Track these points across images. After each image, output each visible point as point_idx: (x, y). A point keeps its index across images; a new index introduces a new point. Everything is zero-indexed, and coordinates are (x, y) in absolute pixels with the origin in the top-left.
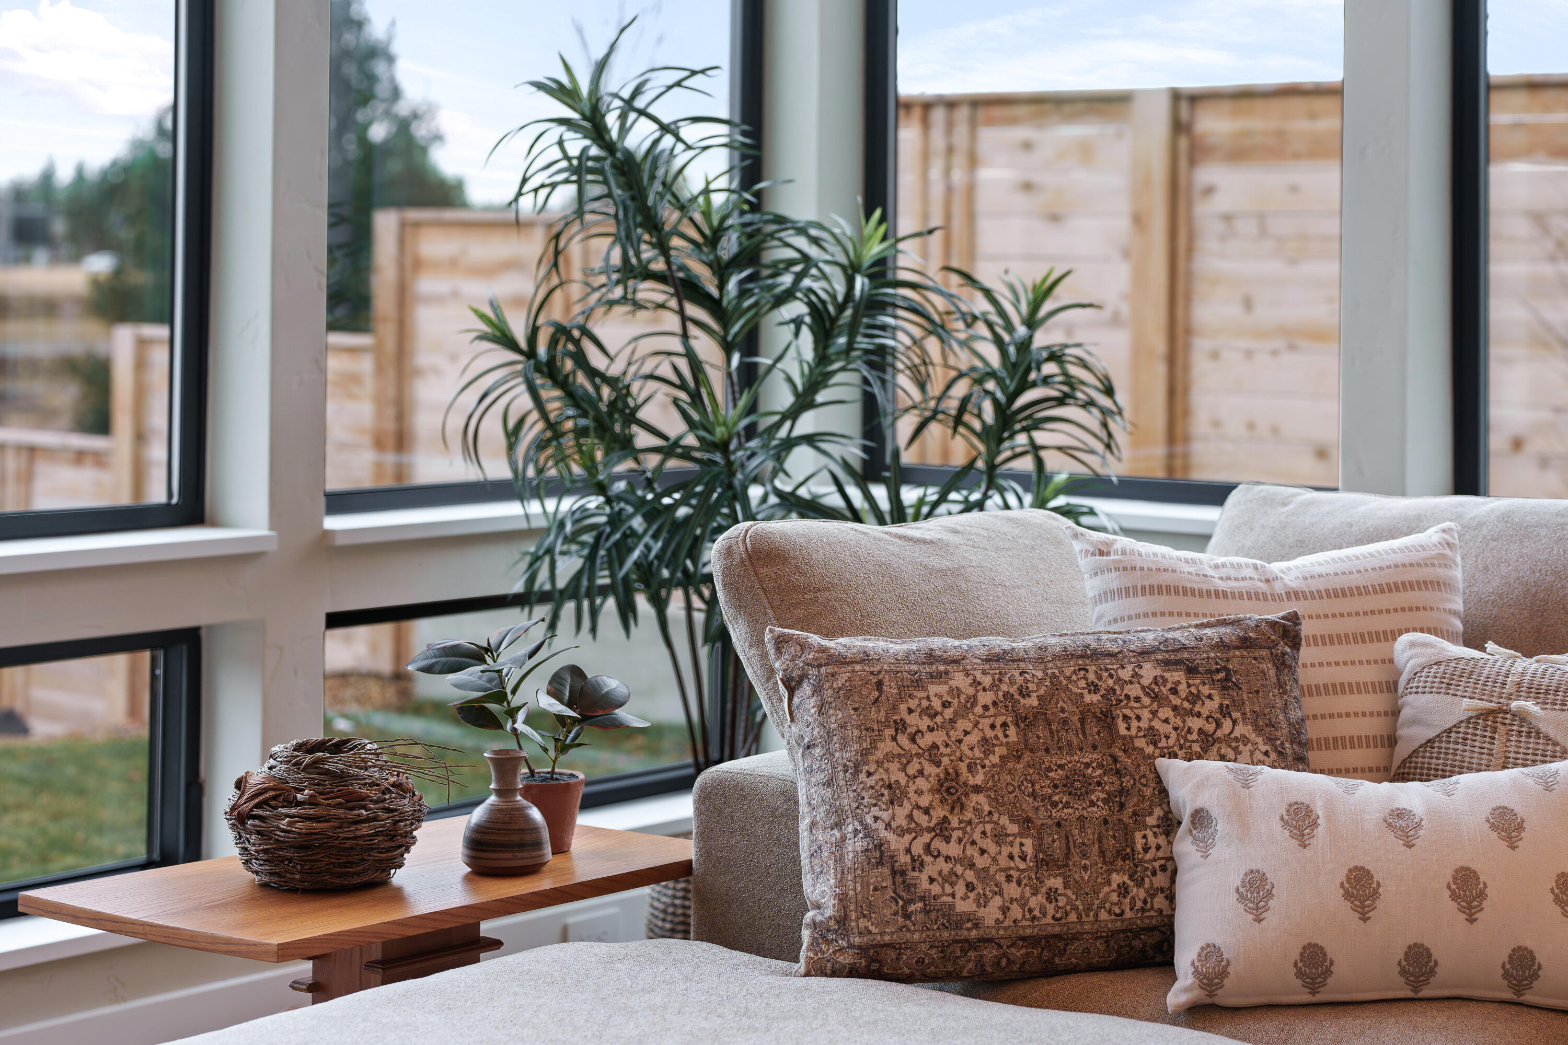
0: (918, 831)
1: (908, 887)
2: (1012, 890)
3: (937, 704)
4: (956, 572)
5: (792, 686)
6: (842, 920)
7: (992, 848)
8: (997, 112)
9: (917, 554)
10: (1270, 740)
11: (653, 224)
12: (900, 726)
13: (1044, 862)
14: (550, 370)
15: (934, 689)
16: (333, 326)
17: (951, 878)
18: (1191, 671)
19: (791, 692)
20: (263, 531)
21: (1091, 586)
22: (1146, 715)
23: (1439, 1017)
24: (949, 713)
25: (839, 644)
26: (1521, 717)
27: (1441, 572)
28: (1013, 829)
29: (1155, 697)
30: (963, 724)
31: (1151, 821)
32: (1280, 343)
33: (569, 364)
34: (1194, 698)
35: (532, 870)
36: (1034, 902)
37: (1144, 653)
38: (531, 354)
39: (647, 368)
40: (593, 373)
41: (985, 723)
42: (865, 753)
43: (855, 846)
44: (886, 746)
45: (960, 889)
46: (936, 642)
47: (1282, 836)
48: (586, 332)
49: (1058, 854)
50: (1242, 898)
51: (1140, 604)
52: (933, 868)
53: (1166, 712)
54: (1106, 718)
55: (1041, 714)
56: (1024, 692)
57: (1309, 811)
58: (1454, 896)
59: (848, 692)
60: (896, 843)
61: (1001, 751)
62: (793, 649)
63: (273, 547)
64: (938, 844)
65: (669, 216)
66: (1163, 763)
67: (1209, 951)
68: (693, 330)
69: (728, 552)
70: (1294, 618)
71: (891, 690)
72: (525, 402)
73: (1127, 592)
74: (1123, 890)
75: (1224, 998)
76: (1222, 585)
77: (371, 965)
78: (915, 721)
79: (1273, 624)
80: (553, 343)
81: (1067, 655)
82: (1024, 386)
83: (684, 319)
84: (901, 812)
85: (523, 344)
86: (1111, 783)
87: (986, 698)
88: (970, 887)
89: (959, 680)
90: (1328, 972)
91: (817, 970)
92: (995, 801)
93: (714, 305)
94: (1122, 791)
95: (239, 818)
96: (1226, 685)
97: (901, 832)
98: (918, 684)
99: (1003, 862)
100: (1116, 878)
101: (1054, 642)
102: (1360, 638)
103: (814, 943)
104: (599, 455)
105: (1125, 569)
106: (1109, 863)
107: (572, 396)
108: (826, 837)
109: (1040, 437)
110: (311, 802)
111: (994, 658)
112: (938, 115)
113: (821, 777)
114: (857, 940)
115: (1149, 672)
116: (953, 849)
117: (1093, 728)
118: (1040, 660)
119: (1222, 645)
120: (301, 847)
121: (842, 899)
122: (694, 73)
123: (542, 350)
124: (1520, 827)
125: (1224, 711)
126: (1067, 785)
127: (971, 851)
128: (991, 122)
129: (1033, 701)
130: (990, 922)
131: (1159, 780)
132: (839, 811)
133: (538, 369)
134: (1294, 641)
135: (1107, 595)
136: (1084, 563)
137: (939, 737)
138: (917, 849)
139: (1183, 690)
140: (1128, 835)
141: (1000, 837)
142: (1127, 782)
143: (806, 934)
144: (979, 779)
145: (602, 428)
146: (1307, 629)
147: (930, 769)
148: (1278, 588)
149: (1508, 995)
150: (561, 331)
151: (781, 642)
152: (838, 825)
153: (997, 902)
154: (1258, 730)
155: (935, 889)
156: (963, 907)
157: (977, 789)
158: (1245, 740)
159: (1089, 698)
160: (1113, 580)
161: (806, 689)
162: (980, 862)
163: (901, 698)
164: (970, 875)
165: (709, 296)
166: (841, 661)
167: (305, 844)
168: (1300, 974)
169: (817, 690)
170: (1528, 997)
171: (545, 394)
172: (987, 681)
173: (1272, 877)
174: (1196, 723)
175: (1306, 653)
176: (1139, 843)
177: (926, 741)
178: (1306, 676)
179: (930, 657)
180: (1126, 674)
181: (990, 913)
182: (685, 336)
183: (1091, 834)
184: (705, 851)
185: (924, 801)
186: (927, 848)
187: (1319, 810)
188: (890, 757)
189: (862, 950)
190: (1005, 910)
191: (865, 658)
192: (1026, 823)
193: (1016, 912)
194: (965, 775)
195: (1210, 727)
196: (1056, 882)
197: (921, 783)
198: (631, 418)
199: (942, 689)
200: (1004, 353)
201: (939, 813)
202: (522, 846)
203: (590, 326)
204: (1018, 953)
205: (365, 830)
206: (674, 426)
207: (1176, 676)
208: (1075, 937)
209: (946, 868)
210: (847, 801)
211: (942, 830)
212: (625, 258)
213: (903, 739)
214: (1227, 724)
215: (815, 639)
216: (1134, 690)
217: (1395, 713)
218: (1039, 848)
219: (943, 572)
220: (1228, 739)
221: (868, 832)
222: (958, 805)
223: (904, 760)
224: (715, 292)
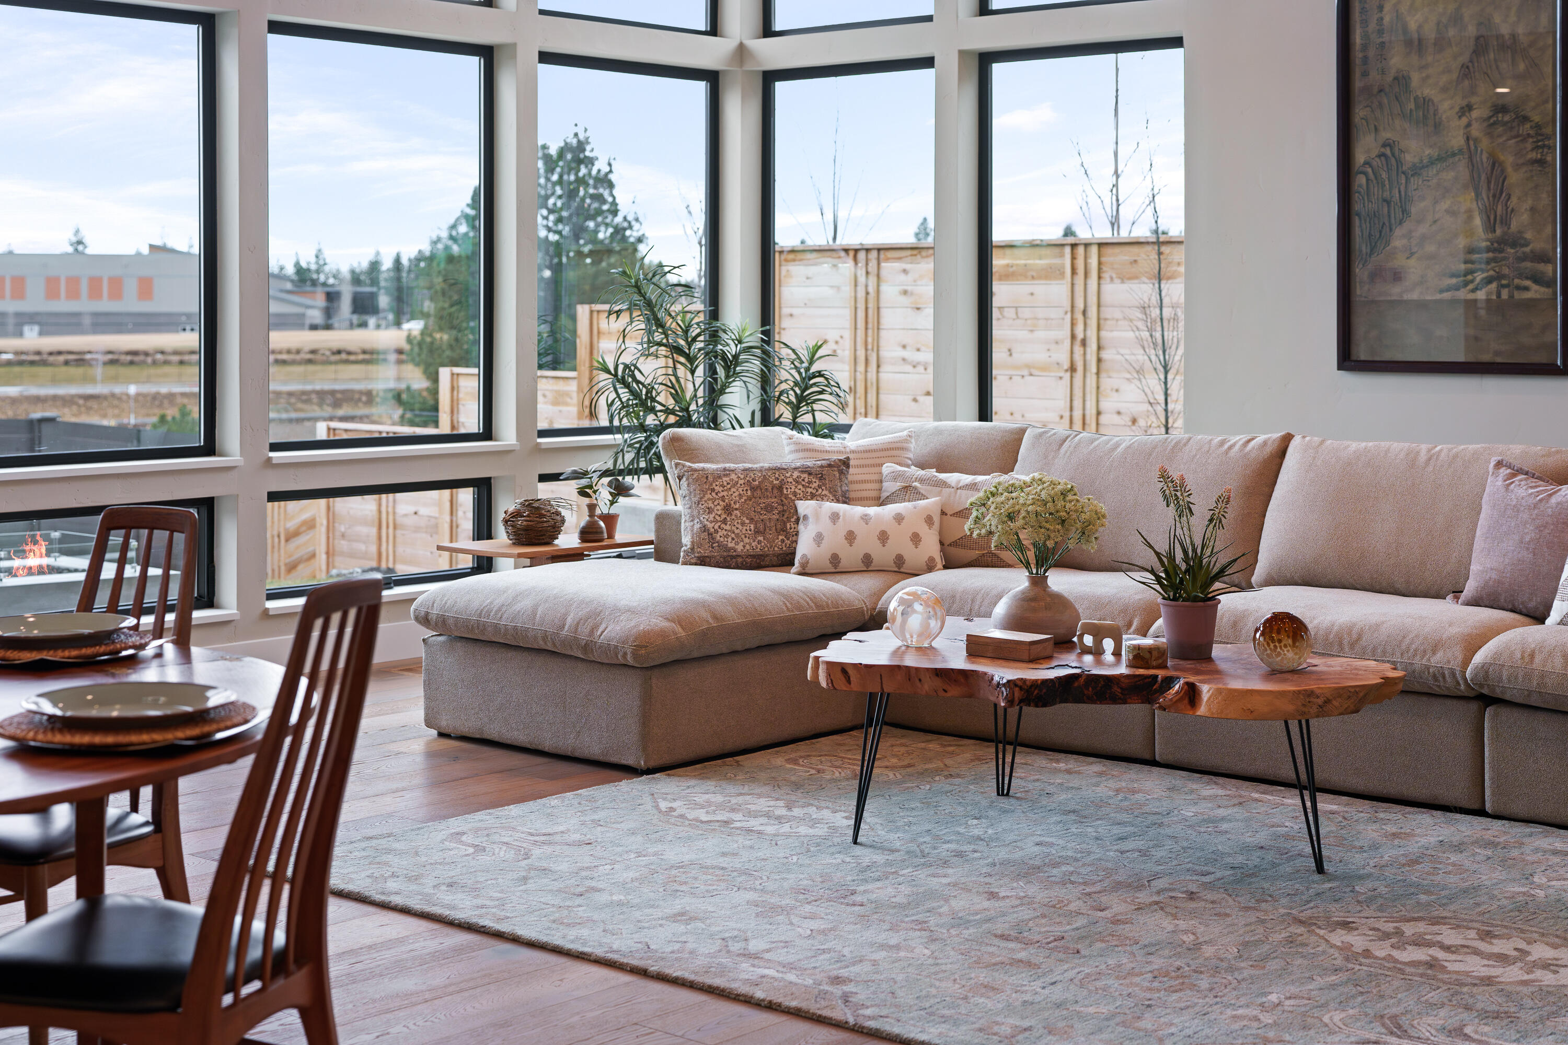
0: (717, 521)
1: (713, 539)
2: (747, 540)
3: (725, 483)
4: (743, 446)
5: (680, 478)
6: (692, 549)
7: (740, 527)
8: (890, 254)
9: (730, 439)
10: (835, 496)
11: (660, 324)
12: (713, 490)
13: (757, 532)
14: (623, 382)
15: (724, 479)
16: (540, 367)
17: (727, 536)
18: (810, 474)
19: (680, 480)
20: (515, 442)
21: (787, 449)
22: (793, 487)
23: (872, 574)
24: (729, 486)
25: (696, 466)
26: (915, 488)
27: (905, 445)
28: (747, 521)
29: (797, 482)
30: (733, 490)
31: (793, 520)
32: (1025, 372)
33: (630, 380)
34: (810, 482)
35: (601, 540)
36: (753, 544)
37: (795, 469)
38: (616, 375)
39: (659, 381)
40: (638, 382)
41: (740, 490)
42: (701, 498)
43: (697, 526)
44: (708, 496)
45: (730, 539)
46: (727, 465)
47: (828, 521)
48: (636, 367)
49: (762, 529)
50: (814, 540)
51: (801, 455)
52: (721, 533)
53: (800, 487)
54: (780, 488)
55: (759, 487)
56: (754, 480)
57: (838, 514)
58: (879, 539)
59: (697, 480)
60: (710, 525)
61: (745, 498)
62: (681, 467)
63: (518, 448)
64: (723, 526)
65: (669, 322)
66: (797, 502)
67: (804, 556)
68: (678, 366)
69: (664, 438)
70: (848, 458)
71: (710, 479)
72: (613, 395)
73: (797, 451)
74: (783, 541)
75: (807, 571)
76: (828, 449)
77: (548, 559)
78: (717, 488)
79: (840, 460)
80: (624, 370)
81: (770, 469)
82: (806, 388)
83: (674, 361)
84: (712, 516)
85: (613, 372)
86: (780, 508)
87: (741, 482)
88: (733, 539)
89: (733, 476)
90: (839, 562)
91: (685, 563)
92: (742, 513)
93: (687, 356)
94: (784, 511)
95: (506, 522)
96: (820, 479)
97: (711, 522)
98: (720, 477)
99: (744, 532)
100: (780, 537)
101: (766, 465)
102: (874, 466)
103: (684, 556)
104: (641, 413)
105: (796, 443)
106: (778, 532)
107: (632, 392)
108: (689, 524)
109: (815, 406)
110: (528, 516)
111: (745, 470)
112: (862, 255)
113: (688, 506)
114: (697, 555)
115: (796, 474)
116: (728, 527)
117: (775, 491)
118: (761, 471)
119: (822, 466)
120: (526, 530)
121: (693, 543)
122: (675, 268)
123: (620, 373)
124: (903, 519)
125: (819, 487)
126: (766, 508)
127: (734, 528)
128: (887, 260)
129: (757, 483)
130: (739, 550)
131: (796, 508)
132: (693, 516)
133: (618, 381)
134: (848, 466)
135: (791, 452)
136: (785, 442)
137: (725, 493)
138: (716, 527)
139: (806, 480)
140: (785, 524)
141: (743, 524)
142: (785, 508)
143: (682, 554)
144: (737, 506)
145: (643, 404)
146: (852, 463)
147: (721, 503)
148: (848, 450)
149: (896, 569)
150: (626, 366)
151: (677, 465)
152: (692, 521)
153: (742, 544)
154: (830, 492)
155: (722, 539)
156: (730, 545)
157: (736, 509)
158: (826, 496)
159: (775, 482)
160: (792, 447)
161: (684, 479)
162: (737, 531)
163: (714, 481)
164: (733, 535)
165: (685, 352)
166: (696, 470)
167: (527, 529)
168: (831, 562)
169: (687, 479)
170: (902, 570)
171: (620, 391)
172: (742, 477)
173: (824, 534)
174: (809, 490)
175: (851, 470)
176: (788, 527)
177: (720, 495)
178: (850, 478)
179: (725, 469)
180: (788, 475)
181: (739, 548)
182: (675, 368)
183: (772, 524)
184: (657, 536)
185: (719, 513)
186: (719, 527)
187: (841, 514)
188: (709, 499)
189: (699, 558)
190: (744, 547)
191: (703, 469)
192: (752, 520)
193: (748, 547)
194: (733, 505)
195: (814, 491)
196: (761, 538)
197: (718, 507)
198: (653, 400)
199: (727, 479)
200: (800, 373)
201: (723, 516)
202: (597, 533)
203: (638, 365)
204: (749, 560)
205: (545, 525)
206: (671, 403)
207: (806, 475)
208: (767, 555)
209: (725, 533)
210: (695, 513)
211: (724, 521)
212: (649, 339)
213: (714, 494)
214: (820, 491)
215: (688, 464)
216: (790, 480)
217: (880, 490)
218: (756, 528)
219: (738, 446)
220: (820, 495)
221: (701, 522)
222: (730, 514)
223: (713, 500)
224: (687, 351)
